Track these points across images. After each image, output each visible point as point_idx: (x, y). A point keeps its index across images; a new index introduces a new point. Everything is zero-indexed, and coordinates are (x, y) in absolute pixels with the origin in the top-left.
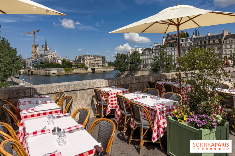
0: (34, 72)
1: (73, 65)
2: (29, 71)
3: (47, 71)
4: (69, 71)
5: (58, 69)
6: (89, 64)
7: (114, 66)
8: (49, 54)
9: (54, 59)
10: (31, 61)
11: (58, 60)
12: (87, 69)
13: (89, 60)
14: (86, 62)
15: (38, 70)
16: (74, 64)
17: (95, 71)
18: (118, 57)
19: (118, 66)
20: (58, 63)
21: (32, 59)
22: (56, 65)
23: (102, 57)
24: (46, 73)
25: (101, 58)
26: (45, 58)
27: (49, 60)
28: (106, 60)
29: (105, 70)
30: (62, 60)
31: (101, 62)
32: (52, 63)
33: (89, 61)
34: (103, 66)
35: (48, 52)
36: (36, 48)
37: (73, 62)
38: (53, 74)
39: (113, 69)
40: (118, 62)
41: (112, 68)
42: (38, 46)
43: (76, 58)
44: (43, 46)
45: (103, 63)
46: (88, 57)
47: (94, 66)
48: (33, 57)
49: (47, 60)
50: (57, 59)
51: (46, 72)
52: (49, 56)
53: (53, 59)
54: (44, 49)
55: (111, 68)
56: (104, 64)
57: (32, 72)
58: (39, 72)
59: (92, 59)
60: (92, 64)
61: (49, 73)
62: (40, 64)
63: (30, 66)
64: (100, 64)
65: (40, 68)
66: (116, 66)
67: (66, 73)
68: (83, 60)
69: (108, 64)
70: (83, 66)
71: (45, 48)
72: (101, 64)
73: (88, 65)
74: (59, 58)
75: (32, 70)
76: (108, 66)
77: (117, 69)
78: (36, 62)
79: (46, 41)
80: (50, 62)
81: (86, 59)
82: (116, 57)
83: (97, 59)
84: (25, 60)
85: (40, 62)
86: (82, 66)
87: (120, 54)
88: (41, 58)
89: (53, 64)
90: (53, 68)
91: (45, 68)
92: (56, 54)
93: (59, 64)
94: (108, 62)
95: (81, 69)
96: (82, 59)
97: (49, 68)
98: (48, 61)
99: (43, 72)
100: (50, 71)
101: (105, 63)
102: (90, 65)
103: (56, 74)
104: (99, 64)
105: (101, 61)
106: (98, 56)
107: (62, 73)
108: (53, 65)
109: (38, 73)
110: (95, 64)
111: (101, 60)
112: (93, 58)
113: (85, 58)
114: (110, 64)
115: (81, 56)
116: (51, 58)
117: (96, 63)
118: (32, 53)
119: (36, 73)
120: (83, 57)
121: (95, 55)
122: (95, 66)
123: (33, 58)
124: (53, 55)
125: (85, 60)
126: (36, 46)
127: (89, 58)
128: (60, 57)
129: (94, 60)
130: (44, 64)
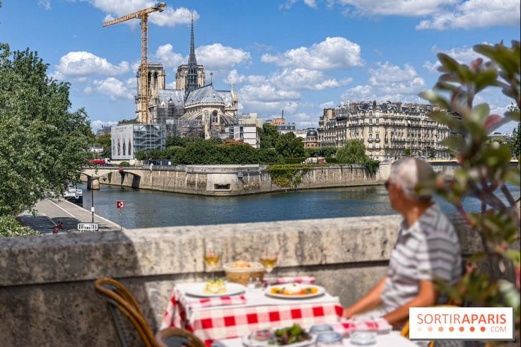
0: (142, 181)
1: (310, 150)
2: (123, 174)
3: (195, 174)
4: (290, 177)
5: (241, 166)
6: (382, 144)
8: (204, 102)
9: (226, 126)
10: (133, 135)
11: (241, 128)
12: (372, 168)
14: (367, 136)
15: (157, 170)
16: (313, 144)
20: (241, 141)
21: (136, 127)
22: (233, 150)
24: (191, 184)
26: (187, 122)
27: (206, 128)
30: (258, 129)
32: (215, 140)
33: (381, 130)
35: (202, 96)
36: (152, 79)
37: (308, 135)
38: (218, 186)
42: (160, 72)
43: (322, 119)
44: (180, 70)
46: (378, 114)
48: (140, 119)
49: (195, 131)
50: (237, 124)
51: (192, 178)
52: (206, 113)
53: (222, 122)
54: (183, 81)
57: (136, 178)
58: (164, 179)
59: (398, 122)
60: (397, 145)
61: (203, 185)
62: (167, 145)
63: (130, 154)
64: (439, 143)
65: (165, 163)
67: (276, 187)
68: (357, 128)
70: (355, 155)
71: (188, 77)
73: (379, 149)
74: (246, 121)
75: (133, 172)
78: (153, 136)
79: (193, 50)
80: (207, 138)
81: (367, 121)
85: (169, 137)
86: (348, 154)
88: (171, 122)
89: (219, 146)
90: (220, 161)
91: (186, 163)
92: (234, 103)
93: (248, 146)
95: (346, 167)
97: (205, 164)
98: (203, 134)
99: (177, 177)
100: (206, 174)
102: (387, 149)
103: (232, 188)
104: (434, 146)
106: (431, 106)
107: (257, 184)
108: (221, 150)
109: (160, 185)
110: (415, 146)
112: (402, 118)
113: (364, 116)
115: (347, 110)
116: (215, 120)
117: (416, 139)
118: (137, 99)
119: (150, 184)
120: (357, 111)
121: (413, 103)
123: (138, 123)
124: (223, 108)
125: (363, 125)
126: (153, 71)
127: (387, 118)
128: (253, 116)
129: (409, 126)
130: (181, 145)
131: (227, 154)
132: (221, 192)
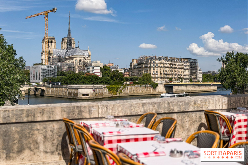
0: (46, 93)
1: (126, 78)
2: (36, 89)
3: (72, 89)
4: (117, 91)
5: (94, 85)
6: (159, 76)
7: (218, 81)
8: (75, 55)
9: (86, 66)
10: (41, 70)
11: (93, 68)
12: (155, 86)
13: (161, 67)
14: (152, 72)
15: (53, 87)
16: (127, 75)
17: (174, 90)
18: (228, 59)
19: (229, 81)
20: (93, 73)
21: (43, 67)
22: (90, 78)
23: (190, 62)
24: (70, 94)
25: (188, 64)
26: (67, 64)
27: (76, 67)
28: (199, 68)
29: (197, 89)
30: (101, 68)
31: (188, 71)
32: (81, 73)
33: (159, 69)
34: (191, 81)
35: (74, 52)
36: (50, 44)
37: (125, 71)
38: (83, 95)
39: (215, 87)
40: (228, 71)
41: (213, 85)
42: (53, 41)
43: (131, 64)
44: (63, 40)
45: (191, 74)
46: (157, 62)
47: (171, 81)
48: (44, 63)
49: (71, 69)
50: (91, 66)
51: (71, 91)
52: (76, 60)
53: (84, 65)
54: (65, 45)
55: (210, 85)
56: (193, 77)
57: (43, 91)
58: (57, 91)
59: (166, 65)
60: (166, 76)
61: (76, 94)
62: (58, 75)
63: (39, 79)
64: (185, 75)
65: (57, 84)
66: (222, 81)
67: (111, 95)
68: (148, 68)
69: (203, 76)
70: (147, 80)
71: (67, 43)
72: (188, 77)
73: (158, 78)
74: (95, 64)
75: (42, 88)
76: (203, 80)
77: (224, 87)
78: (51, 71)
79: (69, 31)
80: (77, 72)
81: (152, 65)
82: (224, 62)
83: (179, 65)
84: (29, 67)
85: (58, 72)
86: (144, 80)
87: (233, 53)
88: (59, 64)
89: (83, 76)
90: (84, 83)
91: (67, 84)
92: (89, 56)
93: (97, 76)
94: (203, 73)
95: (143, 86)
96: (143, 66)
97: (76, 84)
98: (74, 70)
99: (64, 91)
100: (78, 89)
101: (196, 73)
102: (161, 78)
103: (90, 96)
104: (182, 76)
105: (187, 69)
106: (181, 59)
107: (102, 93)
108: (84, 78)
109: (54, 94)
110: (174, 76)
111: (188, 67)
112: (168, 64)
113: (151, 63)
114: (207, 77)
115: (143, 60)
116: (80, 64)
117: (174, 73)
118: (42, 53)
119: (50, 94)
120: (148, 60)
121: (173, 57)
122: (173, 80)
123: (44, 65)
124: (84, 58)
125: (151, 67)
126: (50, 40)
127: (161, 63)
128: (99, 62)
129: (171, 67)
130: (65, 75)
131: (87, 80)
132: (85, 98)
